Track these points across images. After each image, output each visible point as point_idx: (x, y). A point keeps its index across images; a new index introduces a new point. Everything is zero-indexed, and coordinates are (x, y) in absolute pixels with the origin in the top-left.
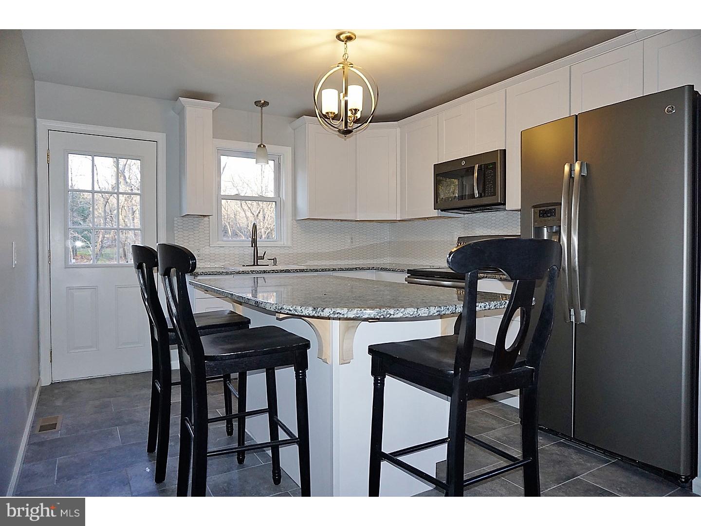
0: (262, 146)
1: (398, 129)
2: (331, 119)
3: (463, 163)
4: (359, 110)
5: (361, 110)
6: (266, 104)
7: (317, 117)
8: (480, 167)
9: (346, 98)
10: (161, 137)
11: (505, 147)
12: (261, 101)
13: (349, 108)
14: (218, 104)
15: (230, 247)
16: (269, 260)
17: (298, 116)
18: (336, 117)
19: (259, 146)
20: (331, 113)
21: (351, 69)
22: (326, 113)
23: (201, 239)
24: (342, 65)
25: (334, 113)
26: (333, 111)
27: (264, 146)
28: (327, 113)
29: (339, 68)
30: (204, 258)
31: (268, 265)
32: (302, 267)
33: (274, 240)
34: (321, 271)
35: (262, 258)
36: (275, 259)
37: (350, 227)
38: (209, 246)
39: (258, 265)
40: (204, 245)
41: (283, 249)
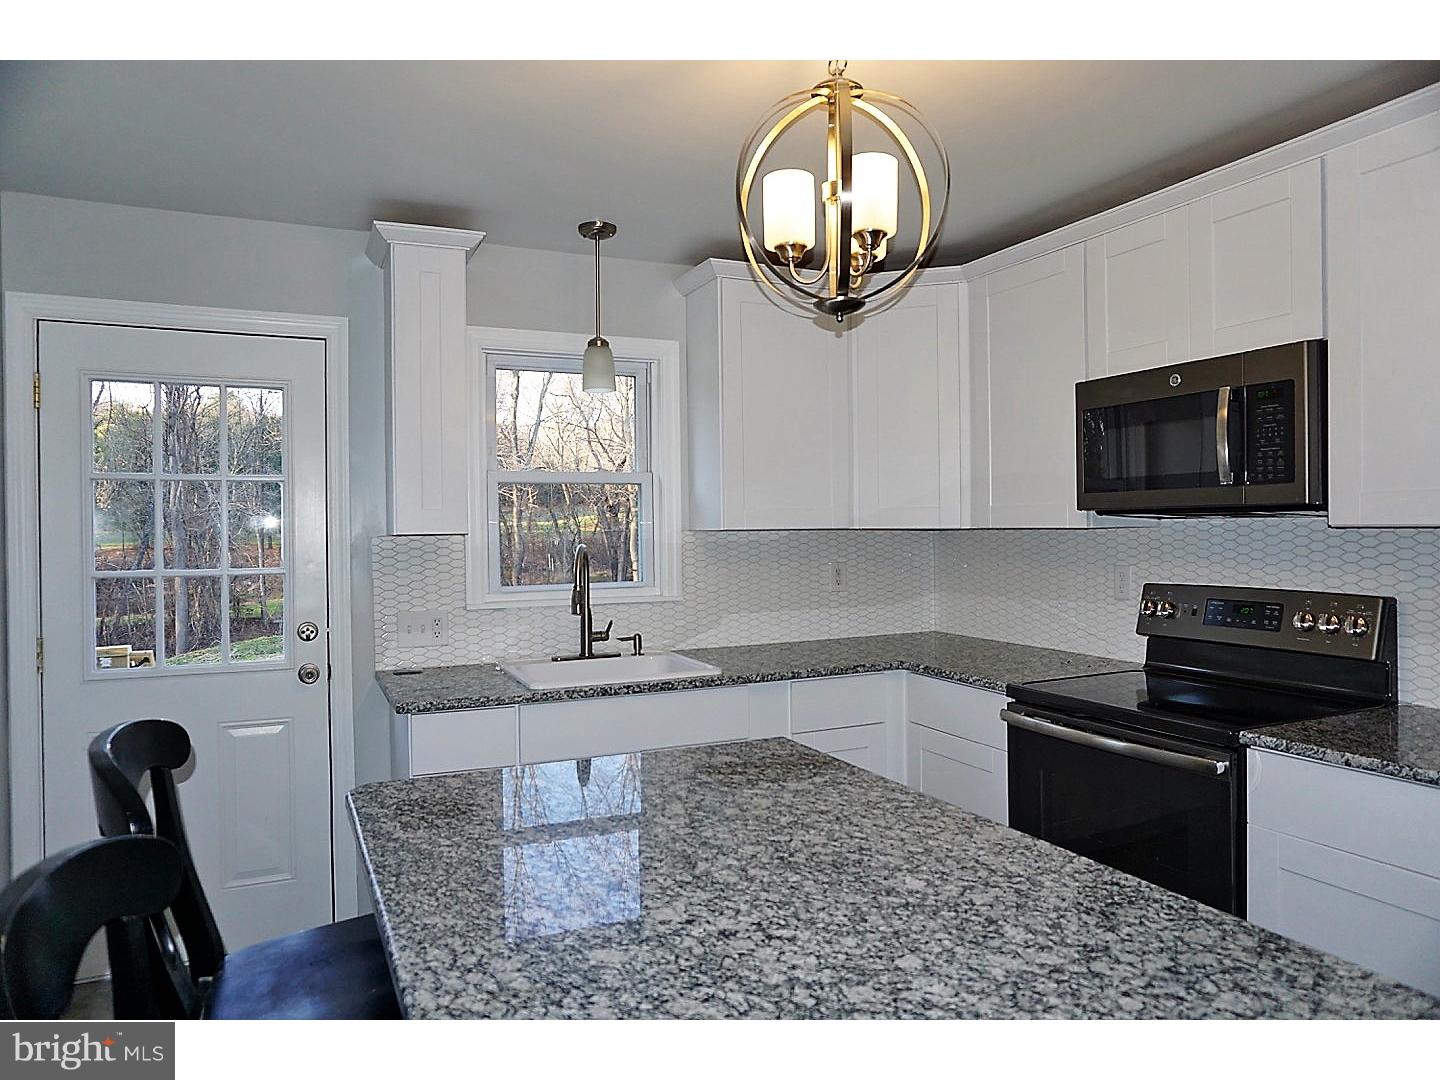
0: (599, 343)
1: (964, 286)
2: (792, 265)
3: (1176, 380)
4: (885, 234)
5: (891, 232)
6: (608, 230)
7: (747, 260)
8: (1236, 393)
9: (844, 197)
10: (335, 326)
11: (1325, 332)
12: (595, 223)
13: (855, 228)
14: (481, 235)
15: (520, 609)
16: (622, 639)
17: (696, 258)
18: (810, 259)
19: (592, 343)
20: (793, 246)
21: (858, 103)
22: (776, 248)
23: (443, 593)
24: (825, 91)
25: (804, 247)
26: (801, 241)
27: (605, 343)
28: (781, 247)
29: (817, 100)
30: (451, 640)
31: (619, 655)
32: (709, 669)
33: (636, 585)
34: (759, 682)
35: (604, 636)
36: (637, 639)
37: (833, 543)
38: (465, 608)
39: (592, 656)
40: (450, 608)
41: (658, 609)
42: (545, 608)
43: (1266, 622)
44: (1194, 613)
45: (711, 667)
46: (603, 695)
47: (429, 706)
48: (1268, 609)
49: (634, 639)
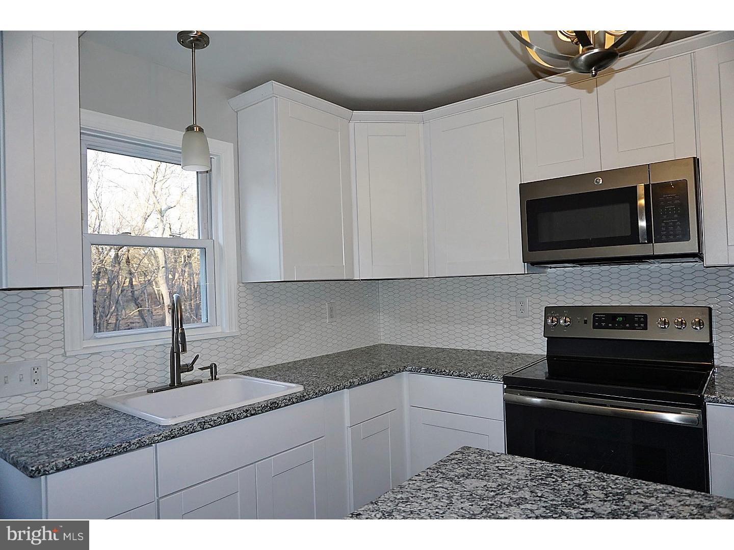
0: (197, 129)
3: (599, 182)
8: (647, 188)
11: (698, 153)
15: (114, 351)
16: (203, 369)
19: (190, 129)
27: (201, 130)
30: (50, 386)
31: (201, 382)
32: (293, 388)
33: (204, 325)
34: (331, 392)
35: (189, 368)
36: (213, 368)
37: (328, 290)
38: (64, 355)
39: (181, 385)
40: (48, 356)
41: (221, 343)
42: (136, 349)
43: (636, 325)
44: (586, 322)
45: (294, 385)
46: (229, 422)
47: (69, 462)
48: (636, 317)
49: (211, 367)
